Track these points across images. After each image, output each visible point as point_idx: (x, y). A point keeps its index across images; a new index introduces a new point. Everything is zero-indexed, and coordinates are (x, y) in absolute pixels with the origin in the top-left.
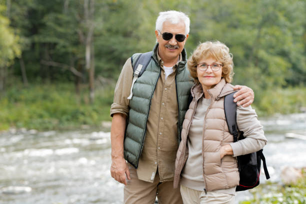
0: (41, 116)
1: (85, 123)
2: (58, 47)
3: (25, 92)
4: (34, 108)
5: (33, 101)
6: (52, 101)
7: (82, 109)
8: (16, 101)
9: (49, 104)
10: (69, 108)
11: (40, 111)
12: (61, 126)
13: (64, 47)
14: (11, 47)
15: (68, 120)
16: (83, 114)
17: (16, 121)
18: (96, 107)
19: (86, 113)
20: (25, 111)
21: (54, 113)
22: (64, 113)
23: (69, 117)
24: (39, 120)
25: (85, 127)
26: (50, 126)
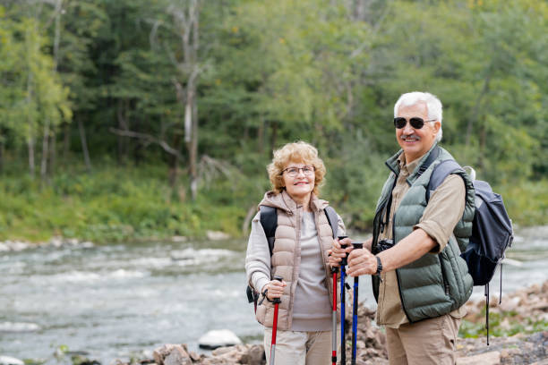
0: (105, 220)
1: (178, 233)
2: (139, 105)
3: (82, 178)
4: (94, 205)
5: (95, 194)
6: (126, 195)
7: (174, 209)
8: (66, 193)
9: (119, 200)
10: (154, 206)
11: (104, 211)
12: (138, 236)
13: (151, 105)
14: (57, 105)
15: (149, 226)
16: (175, 218)
17: (63, 227)
18: (199, 207)
19: (182, 217)
20: (80, 210)
21: (127, 216)
22: (145, 215)
23: (152, 222)
24: (102, 226)
25: (177, 239)
26: (120, 237)
